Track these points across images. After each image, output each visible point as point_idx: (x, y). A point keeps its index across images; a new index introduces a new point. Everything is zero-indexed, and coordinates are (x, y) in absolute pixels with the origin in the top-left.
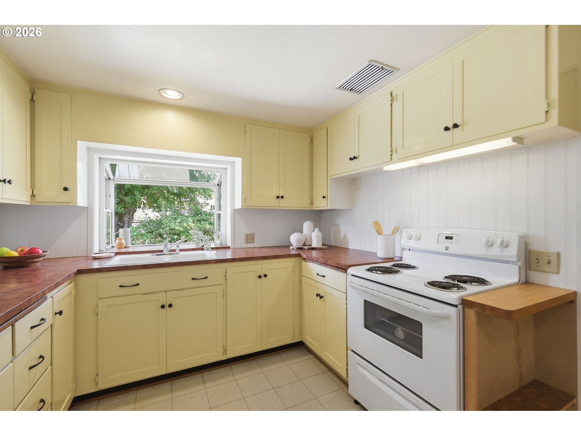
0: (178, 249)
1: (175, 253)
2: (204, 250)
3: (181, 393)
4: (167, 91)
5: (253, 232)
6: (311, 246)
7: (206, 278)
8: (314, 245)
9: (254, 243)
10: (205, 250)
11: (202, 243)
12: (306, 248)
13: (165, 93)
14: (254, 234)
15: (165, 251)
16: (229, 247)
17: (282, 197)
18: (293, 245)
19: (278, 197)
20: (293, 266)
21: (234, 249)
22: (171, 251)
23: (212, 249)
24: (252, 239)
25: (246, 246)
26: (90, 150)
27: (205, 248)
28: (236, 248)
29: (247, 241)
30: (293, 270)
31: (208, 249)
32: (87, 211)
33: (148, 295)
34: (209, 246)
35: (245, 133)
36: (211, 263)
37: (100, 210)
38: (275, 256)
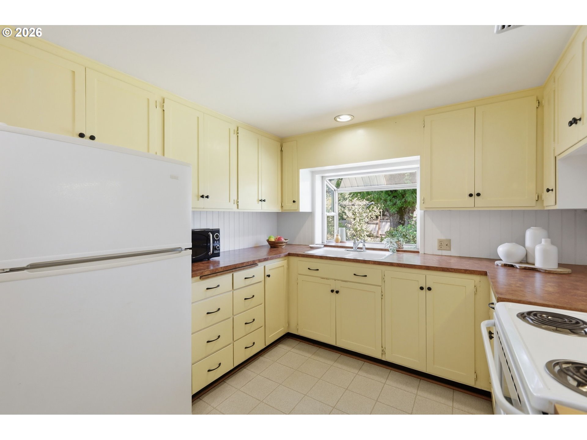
0: (364, 247)
1: (362, 250)
2: (389, 251)
3: (339, 366)
4: (341, 117)
5: (448, 238)
6: (534, 264)
7: (366, 276)
8: (538, 265)
9: (450, 250)
11: (388, 245)
12: (518, 266)
13: (340, 118)
14: (451, 239)
15: (354, 248)
16: (418, 252)
17: (478, 195)
18: (502, 259)
19: (471, 195)
20: (475, 286)
21: (423, 255)
22: (358, 248)
23: (398, 251)
24: (447, 245)
25: (440, 253)
26: (313, 173)
27: (391, 249)
28: (426, 254)
29: (440, 247)
30: (475, 291)
31: (393, 251)
32: (310, 215)
33: (324, 279)
34: (395, 248)
35: (424, 127)
36: (369, 263)
37: (322, 214)
38: (443, 268)
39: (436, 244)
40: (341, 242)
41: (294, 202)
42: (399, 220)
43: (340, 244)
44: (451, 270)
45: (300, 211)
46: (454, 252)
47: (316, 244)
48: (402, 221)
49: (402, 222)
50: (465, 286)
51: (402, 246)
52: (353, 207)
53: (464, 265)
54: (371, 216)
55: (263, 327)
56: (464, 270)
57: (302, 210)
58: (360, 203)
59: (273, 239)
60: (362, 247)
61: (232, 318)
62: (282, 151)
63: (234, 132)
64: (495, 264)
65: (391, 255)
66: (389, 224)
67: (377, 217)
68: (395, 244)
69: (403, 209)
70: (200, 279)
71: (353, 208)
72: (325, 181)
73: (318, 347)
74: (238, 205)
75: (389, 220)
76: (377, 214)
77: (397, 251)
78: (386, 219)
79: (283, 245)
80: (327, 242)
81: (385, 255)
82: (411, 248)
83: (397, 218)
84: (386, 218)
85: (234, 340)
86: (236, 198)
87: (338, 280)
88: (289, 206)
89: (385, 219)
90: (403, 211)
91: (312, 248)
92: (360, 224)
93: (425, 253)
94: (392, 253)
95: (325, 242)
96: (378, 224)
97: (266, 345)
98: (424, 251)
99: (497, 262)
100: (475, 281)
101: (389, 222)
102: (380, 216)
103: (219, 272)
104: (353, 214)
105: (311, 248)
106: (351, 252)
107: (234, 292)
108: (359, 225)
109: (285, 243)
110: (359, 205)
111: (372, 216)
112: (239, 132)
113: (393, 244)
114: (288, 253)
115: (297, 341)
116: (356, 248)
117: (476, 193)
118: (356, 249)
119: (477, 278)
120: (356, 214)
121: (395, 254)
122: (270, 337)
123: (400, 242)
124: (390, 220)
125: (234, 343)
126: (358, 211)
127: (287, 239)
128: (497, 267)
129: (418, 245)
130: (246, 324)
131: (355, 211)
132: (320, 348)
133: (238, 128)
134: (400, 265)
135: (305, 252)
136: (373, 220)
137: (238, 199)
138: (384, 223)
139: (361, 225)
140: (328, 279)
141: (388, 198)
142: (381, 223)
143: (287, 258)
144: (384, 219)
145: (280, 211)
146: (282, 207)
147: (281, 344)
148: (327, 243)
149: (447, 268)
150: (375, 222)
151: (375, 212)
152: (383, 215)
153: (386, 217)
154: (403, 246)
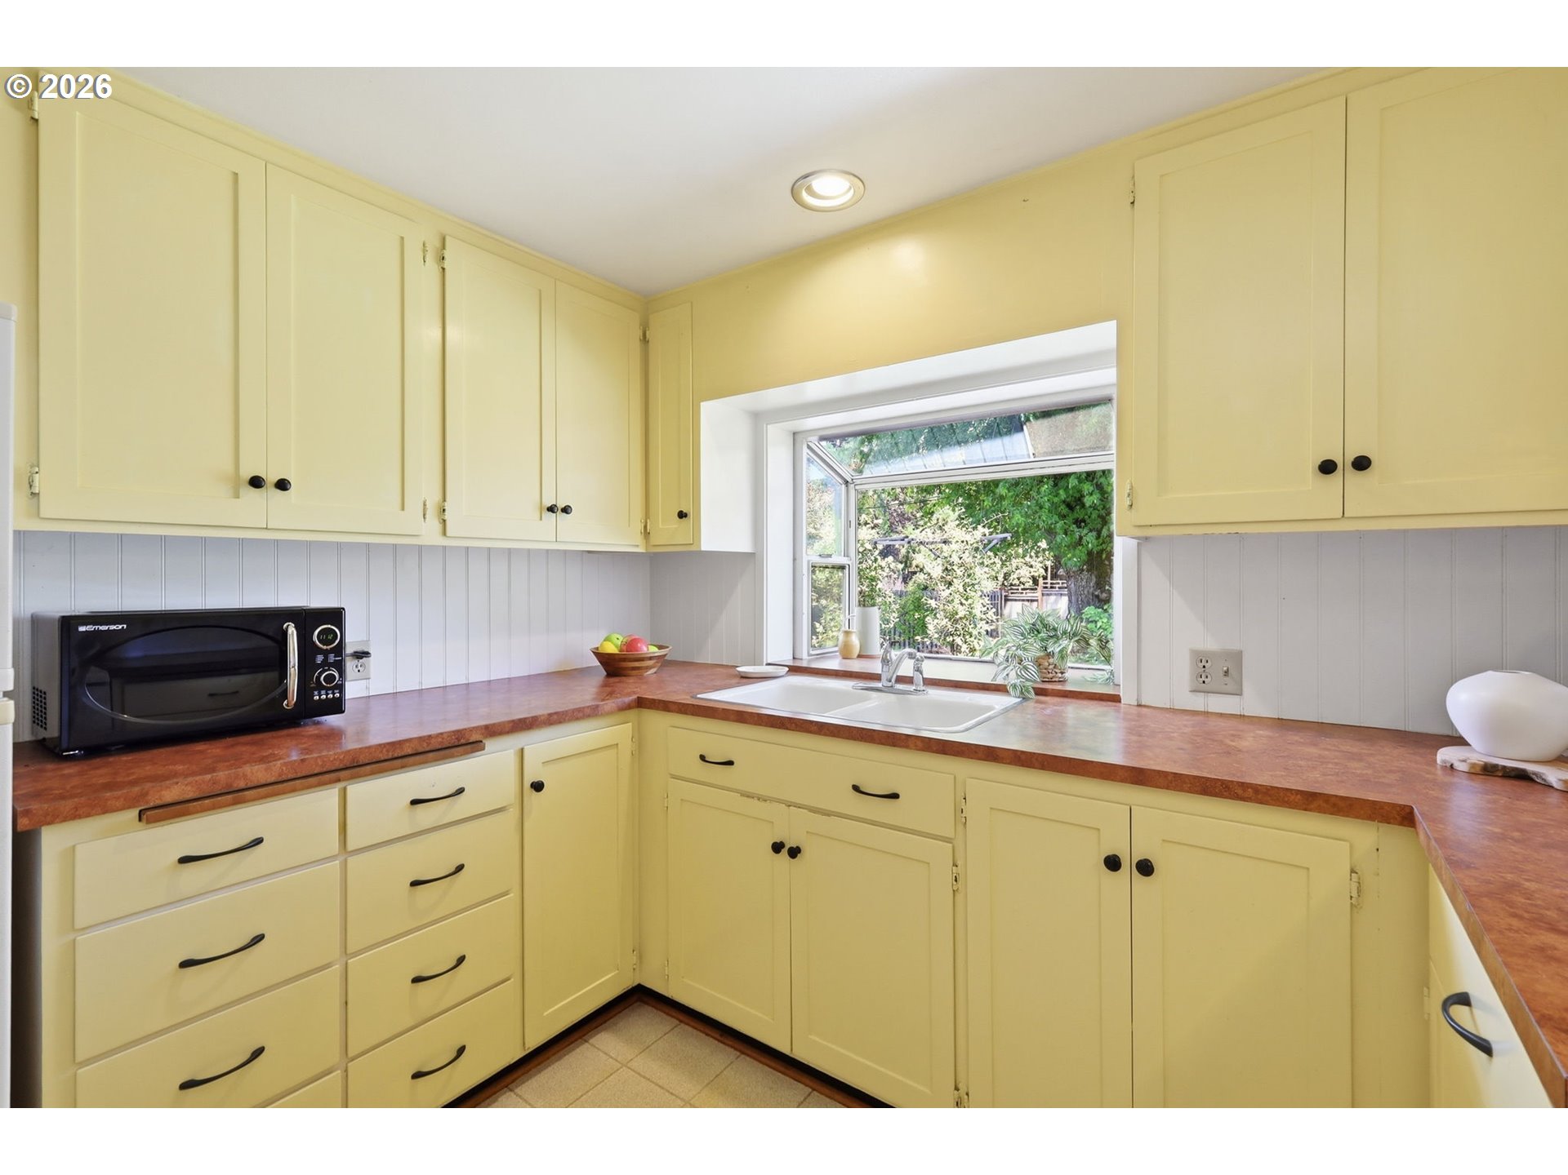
0: (918, 678)
2: (1008, 692)
5: (1235, 646)
7: (895, 796)
9: (1240, 694)
10: (1012, 693)
11: (1005, 668)
12: (1551, 775)
13: (812, 191)
14: (1241, 652)
15: (884, 678)
16: (1115, 699)
17: (1362, 464)
18: (1469, 742)
19: (1327, 467)
20: (1353, 871)
21: (1135, 710)
22: (901, 680)
23: (1040, 692)
24: (1226, 673)
25: (1198, 702)
26: (759, 419)
27: (1015, 686)
28: (1145, 706)
29: (1201, 680)
30: (1355, 894)
31: (1022, 693)
32: (749, 562)
33: (751, 800)
34: (1029, 684)
35: (1133, 203)
36: (907, 747)
37: (794, 560)
38: (1208, 779)
39: (1183, 671)
40: (860, 656)
41: (682, 515)
42: (1095, 590)
43: (856, 666)
44: (1240, 792)
45: (703, 549)
46: (1252, 702)
47: (769, 662)
48: (1102, 592)
49: (1104, 595)
50: (1308, 869)
51: (1060, 675)
52: (945, 547)
53: (1302, 763)
54: (1019, 579)
55: (514, 982)
56: (1298, 792)
57: (710, 541)
58: (968, 537)
59: (611, 648)
60: (912, 675)
61: (337, 968)
62: (645, 340)
63: (425, 251)
64: (1436, 761)
65: (1014, 707)
66: (1065, 599)
67: (1035, 581)
68: (1033, 669)
69: (1104, 556)
70: (140, 820)
71: (945, 550)
72: (805, 447)
73: (736, 1049)
74: (444, 521)
75: (1065, 591)
76: (1036, 574)
77: (1036, 694)
78: (1059, 588)
79: (648, 668)
80: (809, 655)
81: (990, 708)
82: (1094, 682)
83: (1088, 581)
84: (1060, 585)
85: (351, 1054)
86: (433, 499)
87: (799, 807)
88: (668, 533)
89: (1057, 586)
90: (1107, 563)
91: (746, 678)
92: (967, 599)
93: (1143, 703)
94: (1019, 700)
95: (805, 656)
96: (1037, 601)
97: (527, 1046)
98: (1139, 696)
99: (1445, 754)
100: (1351, 847)
101: (1065, 595)
102: (1045, 578)
103: (249, 785)
104: (947, 569)
105: (742, 677)
106: (874, 694)
107: (350, 860)
108: (964, 602)
109: (651, 658)
110: (963, 542)
111: (1022, 580)
112: (447, 254)
113: (1025, 668)
114: (635, 697)
115: (669, 1018)
116: (890, 681)
117: (1350, 458)
118: (890, 684)
119: (1363, 836)
120: (955, 568)
121: (1031, 704)
122: (545, 1014)
123: (1051, 660)
124: (1069, 590)
125: (349, 1064)
126: (961, 558)
127: (667, 645)
128: (1448, 779)
129: (1118, 672)
130: (417, 980)
131: (952, 560)
132: (743, 1053)
133: (444, 240)
134: (1023, 757)
135: (699, 696)
136: (1022, 589)
137: (444, 500)
138: (1053, 598)
139: (970, 601)
140: (766, 801)
141: (1058, 525)
142: (1045, 597)
143: (633, 714)
144: (1055, 588)
145: (641, 550)
146: (646, 533)
147: (605, 1029)
148: (809, 661)
149: (1223, 782)
150: (1030, 595)
151: (1031, 566)
152: (1054, 576)
153: (1060, 582)
154: (1066, 675)
